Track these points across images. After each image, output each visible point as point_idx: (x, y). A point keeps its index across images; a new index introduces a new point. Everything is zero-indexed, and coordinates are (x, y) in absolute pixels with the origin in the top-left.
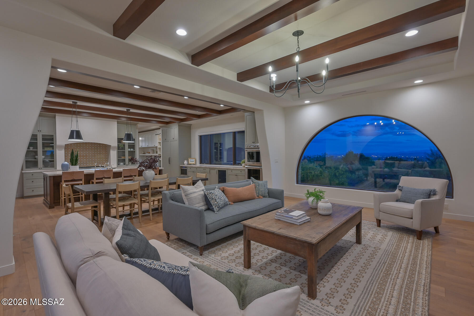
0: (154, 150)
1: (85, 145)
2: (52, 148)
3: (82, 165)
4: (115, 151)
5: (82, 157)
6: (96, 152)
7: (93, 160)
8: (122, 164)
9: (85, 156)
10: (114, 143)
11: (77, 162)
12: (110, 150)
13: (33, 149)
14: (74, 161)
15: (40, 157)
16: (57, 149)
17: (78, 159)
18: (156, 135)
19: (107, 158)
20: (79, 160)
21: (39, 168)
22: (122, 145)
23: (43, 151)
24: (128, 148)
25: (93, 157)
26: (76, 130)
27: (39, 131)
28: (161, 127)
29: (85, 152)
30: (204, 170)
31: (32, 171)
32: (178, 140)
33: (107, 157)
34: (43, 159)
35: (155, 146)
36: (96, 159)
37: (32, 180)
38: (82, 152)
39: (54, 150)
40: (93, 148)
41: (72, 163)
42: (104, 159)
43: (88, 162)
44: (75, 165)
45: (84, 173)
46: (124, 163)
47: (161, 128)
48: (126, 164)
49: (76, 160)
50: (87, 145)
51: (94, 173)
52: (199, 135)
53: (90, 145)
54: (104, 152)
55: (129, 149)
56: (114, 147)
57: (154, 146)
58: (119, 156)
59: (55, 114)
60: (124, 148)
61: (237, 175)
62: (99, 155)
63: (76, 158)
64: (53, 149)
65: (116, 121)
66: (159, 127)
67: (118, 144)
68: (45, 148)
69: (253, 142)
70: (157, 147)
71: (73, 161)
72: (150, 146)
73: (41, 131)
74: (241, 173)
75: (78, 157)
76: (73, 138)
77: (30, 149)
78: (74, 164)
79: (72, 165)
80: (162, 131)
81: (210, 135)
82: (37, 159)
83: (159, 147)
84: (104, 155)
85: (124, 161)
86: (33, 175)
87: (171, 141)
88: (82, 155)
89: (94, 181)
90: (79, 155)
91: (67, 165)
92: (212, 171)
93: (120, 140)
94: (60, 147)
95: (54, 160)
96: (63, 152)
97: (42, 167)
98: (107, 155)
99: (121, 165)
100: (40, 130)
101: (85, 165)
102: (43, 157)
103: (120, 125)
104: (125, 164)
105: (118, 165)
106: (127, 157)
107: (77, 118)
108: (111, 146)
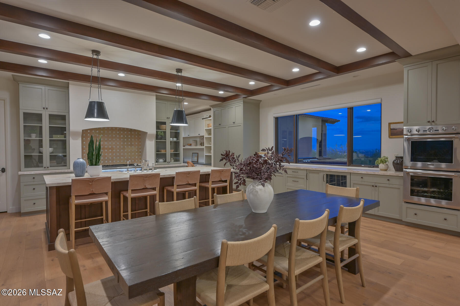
0: (196, 142)
1: (110, 132)
2: (63, 136)
3: (106, 162)
4: (152, 141)
5: (106, 151)
6: (126, 143)
7: (122, 154)
8: (161, 160)
9: (110, 149)
10: (151, 130)
11: (99, 160)
12: (146, 139)
13: (36, 138)
14: (94, 157)
15: (47, 150)
16: (70, 138)
17: (100, 153)
18: (203, 119)
19: (140, 152)
20: (102, 154)
21: (45, 168)
22: (161, 132)
23: (50, 140)
24: (170, 138)
25: (122, 150)
26: (97, 102)
27: (44, 108)
28: (213, 106)
29: (110, 143)
30: (294, 173)
31: (33, 173)
32: (242, 125)
33: (140, 150)
34: (50, 153)
35: (200, 135)
36: (126, 154)
37: (34, 187)
38: (106, 143)
39: (67, 139)
40: (122, 136)
41: (90, 160)
42: (137, 154)
43: (114, 158)
44: (96, 165)
45: (112, 181)
46: (163, 160)
47: (212, 109)
48: (167, 161)
49: (97, 156)
50: (114, 132)
51: (129, 180)
52: (274, 117)
53: (118, 132)
54: (136, 143)
55: (172, 139)
56: (151, 135)
57: (198, 135)
58: (158, 150)
59: (69, 83)
60: (164, 137)
61: (376, 186)
62: (129, 147)
63: (97, 153)
64: (65, 137)
65: (154, 95)
66: (210, 107)
67: (156, 131)
68: (54, 136)
69: (429, 122)
70: (203, 136)
71: (92, 158)
72: (192, 135)
73: (47, 109)
74: (388, 182)
75: (101, 150)
76: (93, 116)
77: (32, 136)
78: (94, 163)
79: (92, 164)
80: (214, 112)
81: (297, 115)
82: (42, 153)
83: (206, 136)
84: (137, 147)
85: (164, 156)
86: (34, 178)
87: (229, 126)
88: (106, 147)
89: (127, 195)
90: (102, 147)
91: (82, 165)
92: (311, 175)
93: (159, 124)
94: (75, 134)
95: (66, 155)
96: (79, 141)
97: (48, 164)
98: (140, 147)
99: (161, 162)
100: (47, 107)
101: (110, 163)
102: (51, 149)
103: (159, 101)
104: (165, 161)
105: (157, 162)
106: (169, 151)
107: (100, 89)
108: (147, 133)
